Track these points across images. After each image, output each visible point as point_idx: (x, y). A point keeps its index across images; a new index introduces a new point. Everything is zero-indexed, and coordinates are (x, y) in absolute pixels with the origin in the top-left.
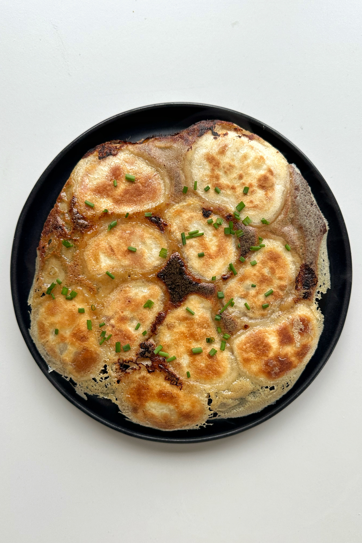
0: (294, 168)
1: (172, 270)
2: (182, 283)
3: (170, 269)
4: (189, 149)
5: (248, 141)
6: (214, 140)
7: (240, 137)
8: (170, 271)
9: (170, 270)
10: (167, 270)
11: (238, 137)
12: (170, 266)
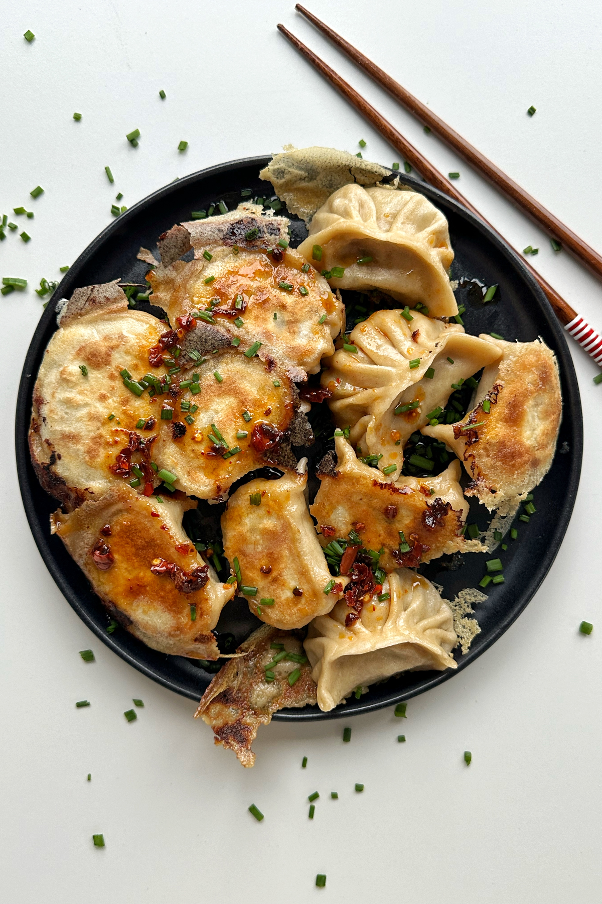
0: (63, 317)
1: (286, 454)
2: (301, 431)
3: (286, 457)
4: (90, 493)
5: (46, 404)
6: (62, 458)
7: (44, 419)
8: (289, 456)
9: (288, 458)
10: (289, 462)
11: (46, 422)
12: (281, 460)
